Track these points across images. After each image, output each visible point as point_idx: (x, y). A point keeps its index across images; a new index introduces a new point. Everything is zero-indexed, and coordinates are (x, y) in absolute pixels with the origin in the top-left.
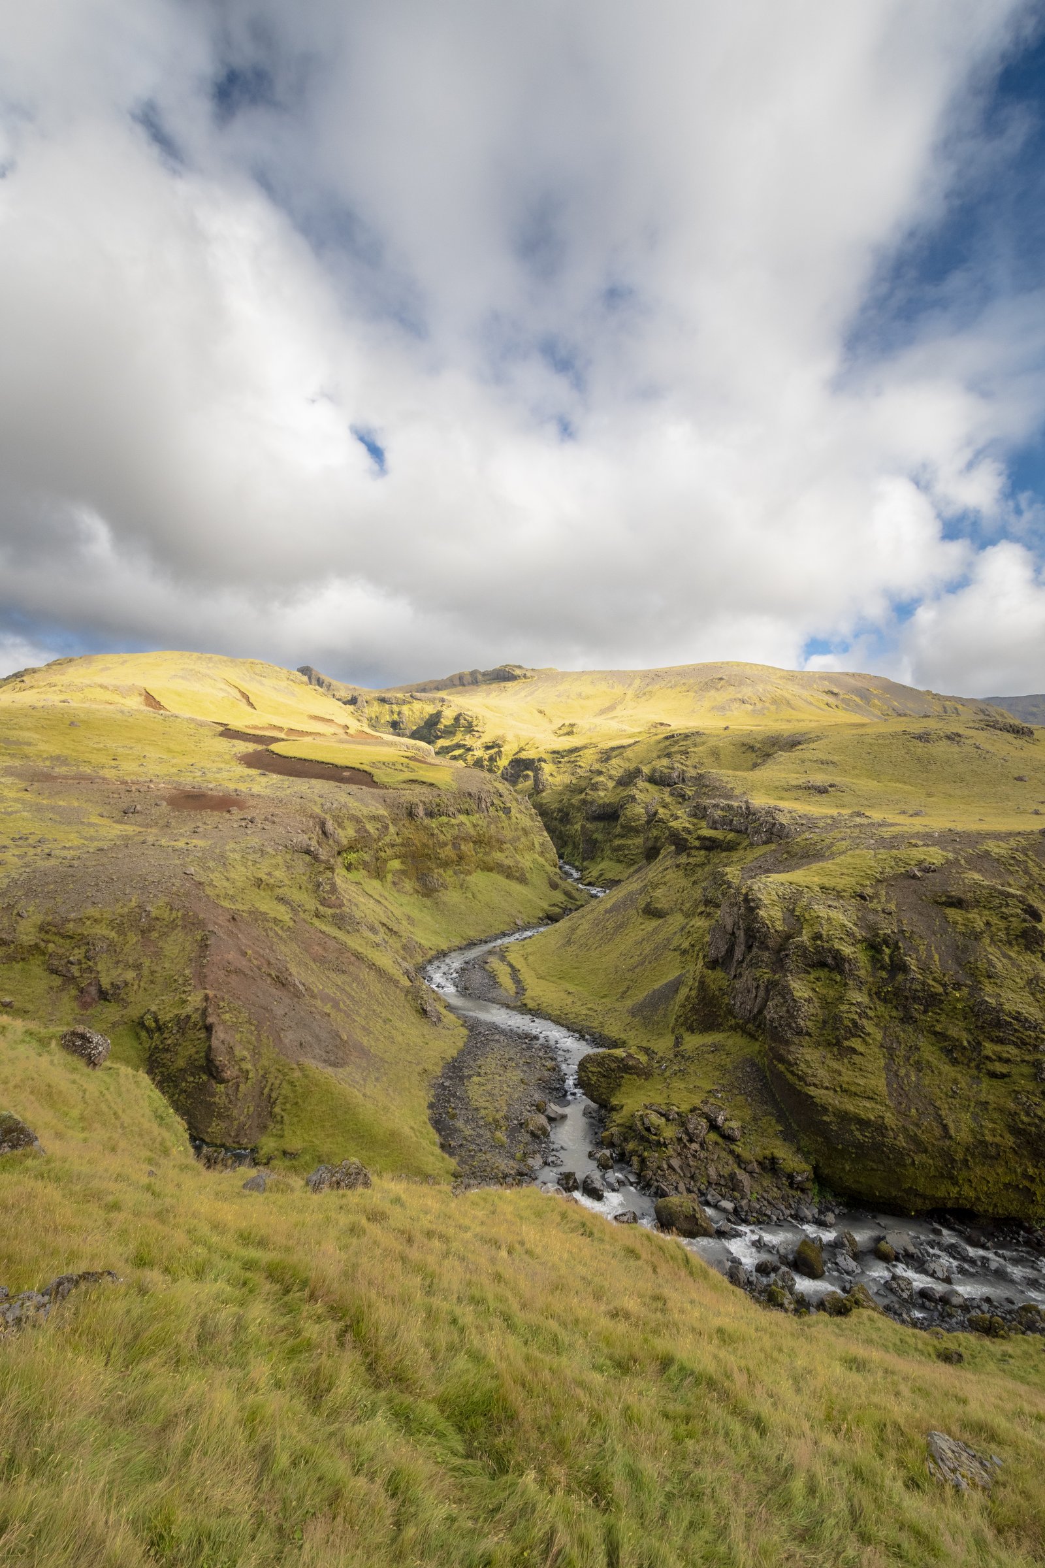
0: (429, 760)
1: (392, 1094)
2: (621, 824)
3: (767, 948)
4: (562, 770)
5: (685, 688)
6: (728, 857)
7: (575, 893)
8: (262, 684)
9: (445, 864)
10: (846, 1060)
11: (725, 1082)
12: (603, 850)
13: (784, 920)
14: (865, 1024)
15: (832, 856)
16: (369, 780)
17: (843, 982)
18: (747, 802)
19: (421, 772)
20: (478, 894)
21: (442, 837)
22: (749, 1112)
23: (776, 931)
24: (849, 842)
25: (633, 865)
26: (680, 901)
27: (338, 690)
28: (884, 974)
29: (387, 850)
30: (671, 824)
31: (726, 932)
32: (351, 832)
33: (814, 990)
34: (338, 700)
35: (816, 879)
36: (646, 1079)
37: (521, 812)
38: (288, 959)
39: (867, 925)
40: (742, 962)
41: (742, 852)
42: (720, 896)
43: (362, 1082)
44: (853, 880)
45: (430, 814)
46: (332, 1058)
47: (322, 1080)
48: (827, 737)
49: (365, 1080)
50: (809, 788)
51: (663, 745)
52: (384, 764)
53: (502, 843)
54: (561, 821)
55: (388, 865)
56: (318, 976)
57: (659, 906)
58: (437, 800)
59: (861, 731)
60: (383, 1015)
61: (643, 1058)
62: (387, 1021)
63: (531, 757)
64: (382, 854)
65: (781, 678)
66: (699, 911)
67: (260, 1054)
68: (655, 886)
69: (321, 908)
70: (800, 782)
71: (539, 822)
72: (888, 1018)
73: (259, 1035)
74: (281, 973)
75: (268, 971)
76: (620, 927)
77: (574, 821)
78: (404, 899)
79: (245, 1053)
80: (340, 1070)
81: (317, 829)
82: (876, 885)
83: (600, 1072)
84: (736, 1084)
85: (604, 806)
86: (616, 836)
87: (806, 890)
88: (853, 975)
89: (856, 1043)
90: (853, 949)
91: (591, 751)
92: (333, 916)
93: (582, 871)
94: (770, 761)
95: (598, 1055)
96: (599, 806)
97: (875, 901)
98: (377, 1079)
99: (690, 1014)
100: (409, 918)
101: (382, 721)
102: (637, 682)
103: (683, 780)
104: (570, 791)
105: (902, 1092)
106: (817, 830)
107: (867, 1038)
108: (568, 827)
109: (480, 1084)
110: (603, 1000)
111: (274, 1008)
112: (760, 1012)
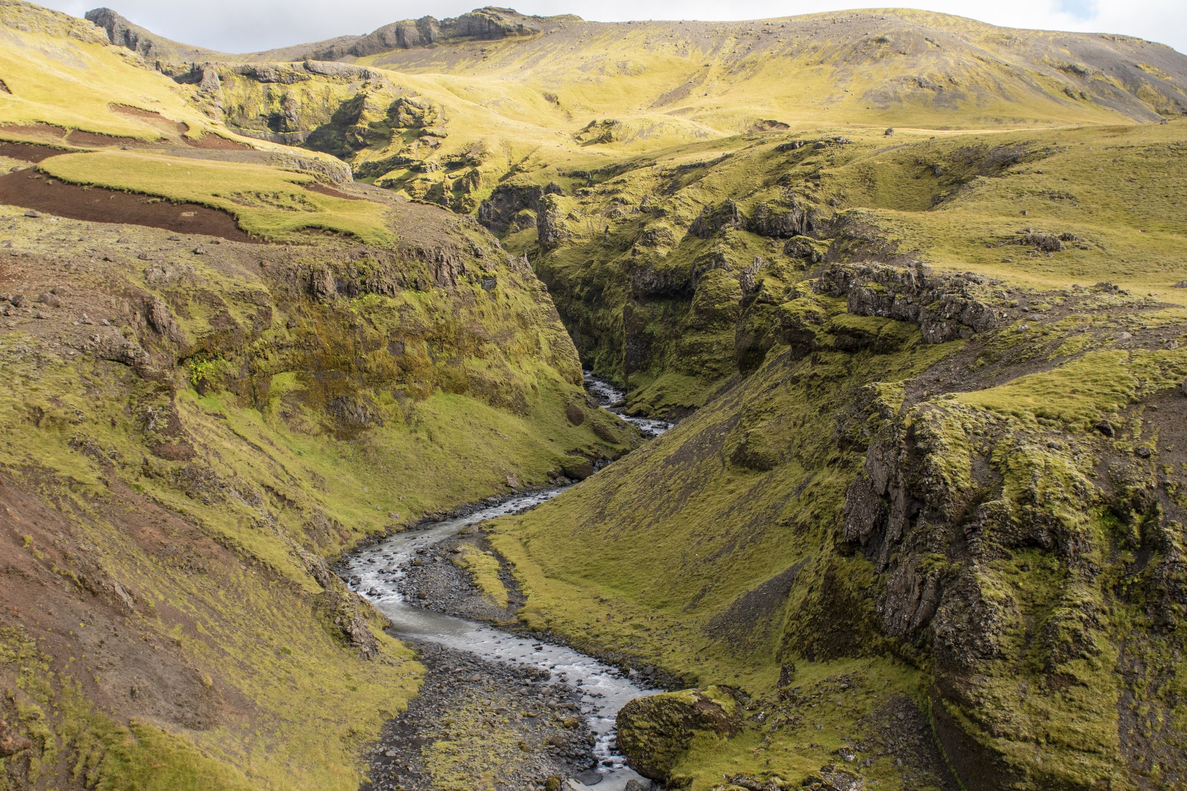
0: (344, 188)
1: (296, 771)
2: (697, 307)
3: (942, 518)
4: (590, 208)
5: (816, 57)
6: (883, 365)
7: (613, 431)
8: (20, 44)
9: (378, 380)
10: (1058, 695)
11: (861, 737)
12: (662, 354)
13: (973, 470)
14: (1094, 637)
15: (1060, 360)
16: (232, 226)
17: (1063, 570)
18: (919, 266)
19: (328, 211)
20: (437, 433)
21: (369, 331)
22: (899, 781)
23: (959, 490)
24: (1088, 335)
25: (716, 379)
26: (797, 441)
27: (165, 55)
28: (1130, 557)
29: (270, 356)
30: (786, 306)
31: (873, 492)
32: (202, 323)
33: (1015, 585)
34: (166, 73)
35: (1030, 400)
36: (731, 737)
37: (514, 284)
38: (99, 549)
39: (1109, 477)
40: (899, 542)
41: (907, 354)
42: (867, 433)
43: (244, 754)
44: (1091, 403)
45: (348, 290)
46: (189, 715)
47: (174, 750)
48: (1061, 150)
49: (248, 750)
50: (1028, 242)
51: (774, 162)
52: (258, 196)
53: (481, 341)
54: (588, 301)
55: (273, 383)
56: (155, 579)
57: (760, 450)
58: (360, 263)
59: (1121, 141)
60: (275, 643)
61: (727, 704)
62: (281, 653)
63: (532, 183)
64: (262, 363)
65: (987, 40)
66: (829, 458)
67: (62, 710)
68: (755, 416)
69: (152, 459)
70: (1012, 231)
71: (547, 303)
72: (1129, 625)
73: (57, 677)
74: (89, 573)
75: (64, 569)
76: (691, 488)
77: (612, 301)
78: (304, 443)
79: (36, 707)
80: (205, 734)
81: (138, 317)
82: (1128, 409)
83: (654, 728)
84: (879, 739)
85: (667, 273)
86: (687, 328)
87: (1012, 419)
88: (1079, 558)
89: (1077, 668)
90: (1082, 516)
91: (644, 172)
92: (177, 474)
93: (625, 391)
94: (962, 194)
95: (650, 700)
96: (657, 274)
97: (1125, 436)
98: (269, 748)
99: (808, 631)
100: (314, 476)
101: (252, 115)
102: (729, 44)
103: (809, 227)
104: (607, 247)
105: (1140, 740)
106: (1037, 316)
107: (1094, 659)
108: (601, 312)
109: (449, 753)
110: (661, 612)
111: (80, 634)
112: (925, 623)
